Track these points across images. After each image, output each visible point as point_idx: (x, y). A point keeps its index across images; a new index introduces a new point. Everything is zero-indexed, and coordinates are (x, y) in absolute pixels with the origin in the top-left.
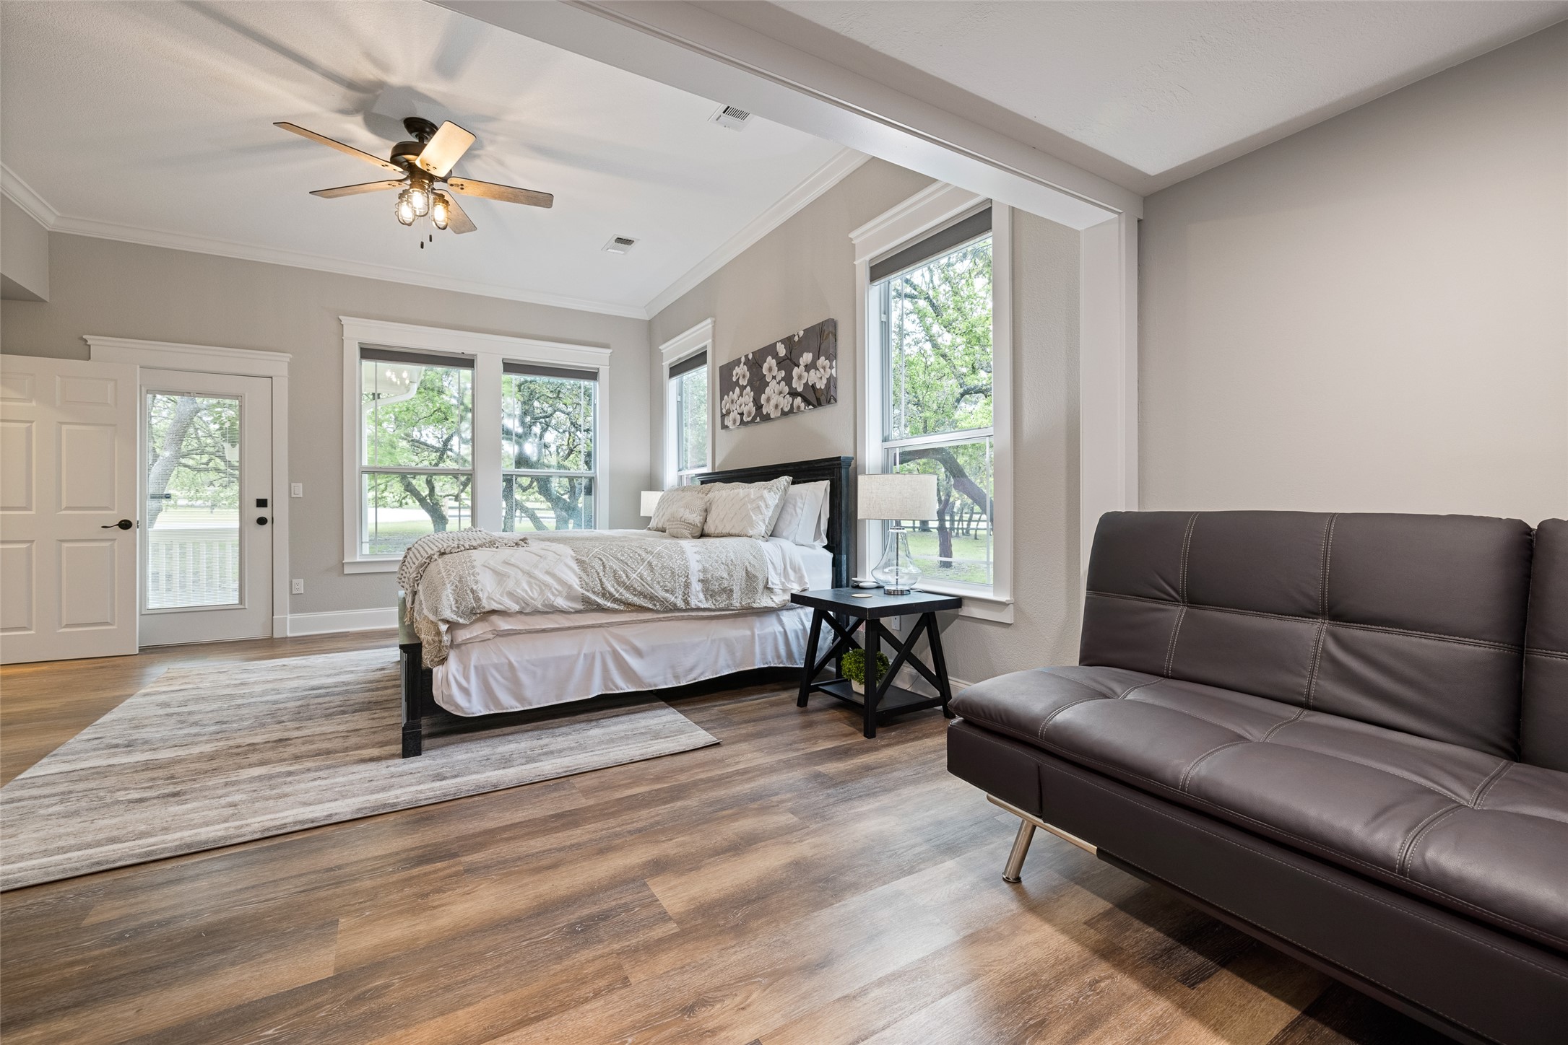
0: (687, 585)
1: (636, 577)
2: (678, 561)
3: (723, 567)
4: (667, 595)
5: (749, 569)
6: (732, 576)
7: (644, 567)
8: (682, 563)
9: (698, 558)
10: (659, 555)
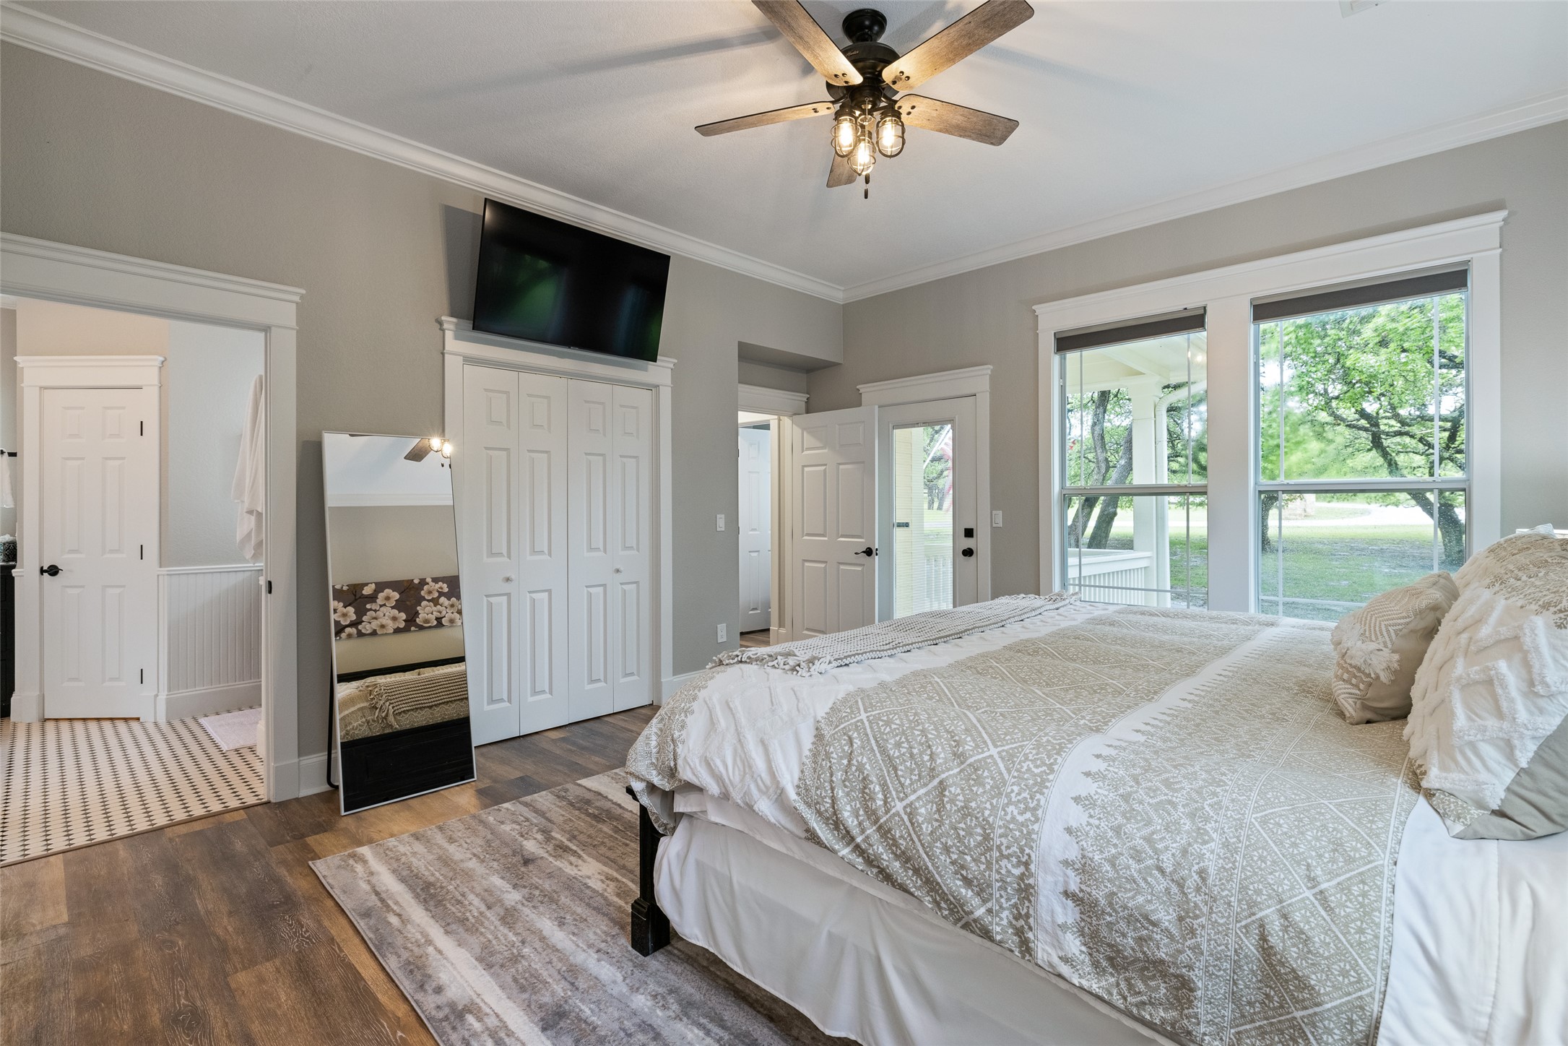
0: (1026, 891)
1: (902, 813)
2: (1011, 808)
3: (1161, 884)
4: (966, 893)
5: (1273, 940)
6: (1193, 932)
7: (926, 794)
8: (1021, 819)
9: (1077, 817)
10: (973, 773)
